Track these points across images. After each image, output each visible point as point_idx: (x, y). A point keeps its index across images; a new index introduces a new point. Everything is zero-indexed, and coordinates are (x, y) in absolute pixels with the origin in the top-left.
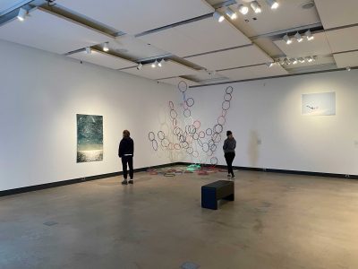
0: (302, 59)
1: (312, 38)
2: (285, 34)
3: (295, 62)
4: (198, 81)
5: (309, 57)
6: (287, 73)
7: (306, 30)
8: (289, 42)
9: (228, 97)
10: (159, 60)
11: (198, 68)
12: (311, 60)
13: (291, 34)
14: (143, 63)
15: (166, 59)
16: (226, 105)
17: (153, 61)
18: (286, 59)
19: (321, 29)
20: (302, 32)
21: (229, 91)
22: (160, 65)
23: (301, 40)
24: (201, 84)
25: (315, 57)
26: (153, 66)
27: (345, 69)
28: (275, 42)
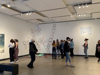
0: (82, 14)
1: (88, 6)
2: (78, 5)
3: (80, 15)
4: (43, 22)
5: (84, 14)
6: (75, 20)
7: (86, 3)
8: (80, 7)
9: (54, 28)
10: (30, 12)
11: (44, 16)
12: (85, 15)
13: (81, 5)
14: (23, 13)
15: (32, 12)
16: (53, 31)
17: (27, 12)
18: (76, 14)
19: (90, 3)
20: (84, 4)
21: (54, 26)
22: (30, 14)
23: (84, 7)
24: (44, 23)
25: (86, 14)
26: (27, 14)
27: (95, 19)
28: (75, 7)
